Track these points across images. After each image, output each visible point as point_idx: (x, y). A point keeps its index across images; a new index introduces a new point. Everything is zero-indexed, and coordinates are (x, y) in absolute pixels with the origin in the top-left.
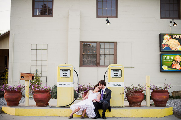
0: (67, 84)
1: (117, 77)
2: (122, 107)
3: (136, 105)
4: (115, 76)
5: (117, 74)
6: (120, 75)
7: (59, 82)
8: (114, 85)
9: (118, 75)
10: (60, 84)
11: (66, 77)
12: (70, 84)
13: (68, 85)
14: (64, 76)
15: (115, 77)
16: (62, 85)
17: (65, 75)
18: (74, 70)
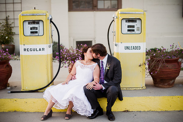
0: (38, 49)
1: (133, 32)
2: (141, 89)
3: (166, 84)
4: (129, 30)
5: (133, 27)
6: (138, 30)
7: (23, 45)
8: (127, 48)
9: (135, 29)
10: (25, 50)
11: (36, 34)
12: (43, 49)
13: (40, 50)
14: (31, 32)
15: (129, 32)
16: (29, 50)
17: (34, 32)
18: (51, 21)
